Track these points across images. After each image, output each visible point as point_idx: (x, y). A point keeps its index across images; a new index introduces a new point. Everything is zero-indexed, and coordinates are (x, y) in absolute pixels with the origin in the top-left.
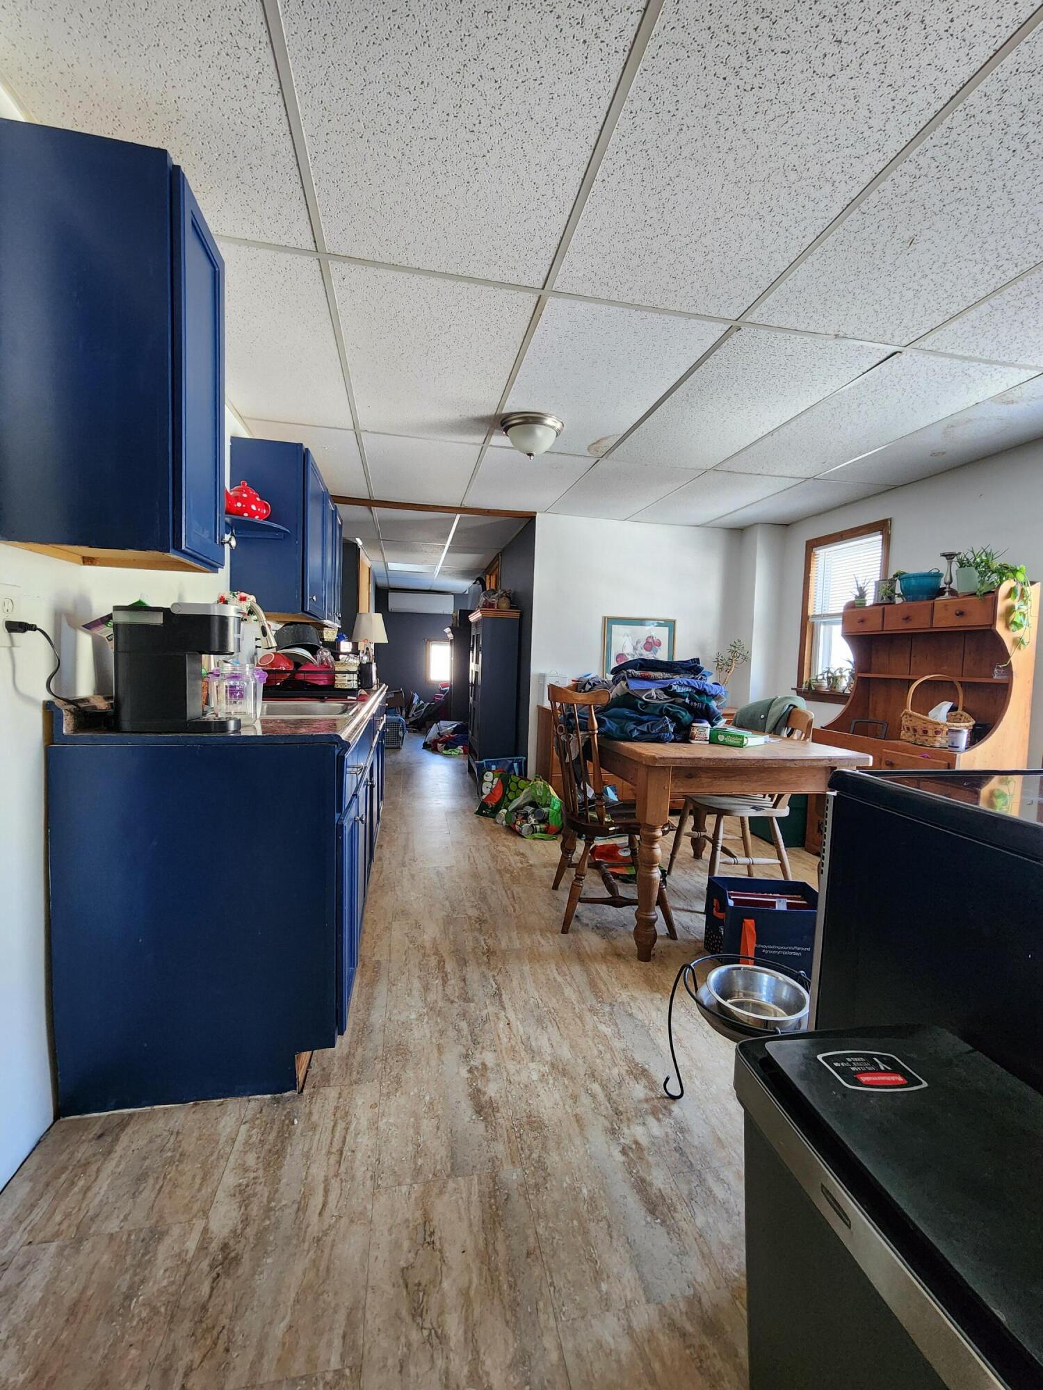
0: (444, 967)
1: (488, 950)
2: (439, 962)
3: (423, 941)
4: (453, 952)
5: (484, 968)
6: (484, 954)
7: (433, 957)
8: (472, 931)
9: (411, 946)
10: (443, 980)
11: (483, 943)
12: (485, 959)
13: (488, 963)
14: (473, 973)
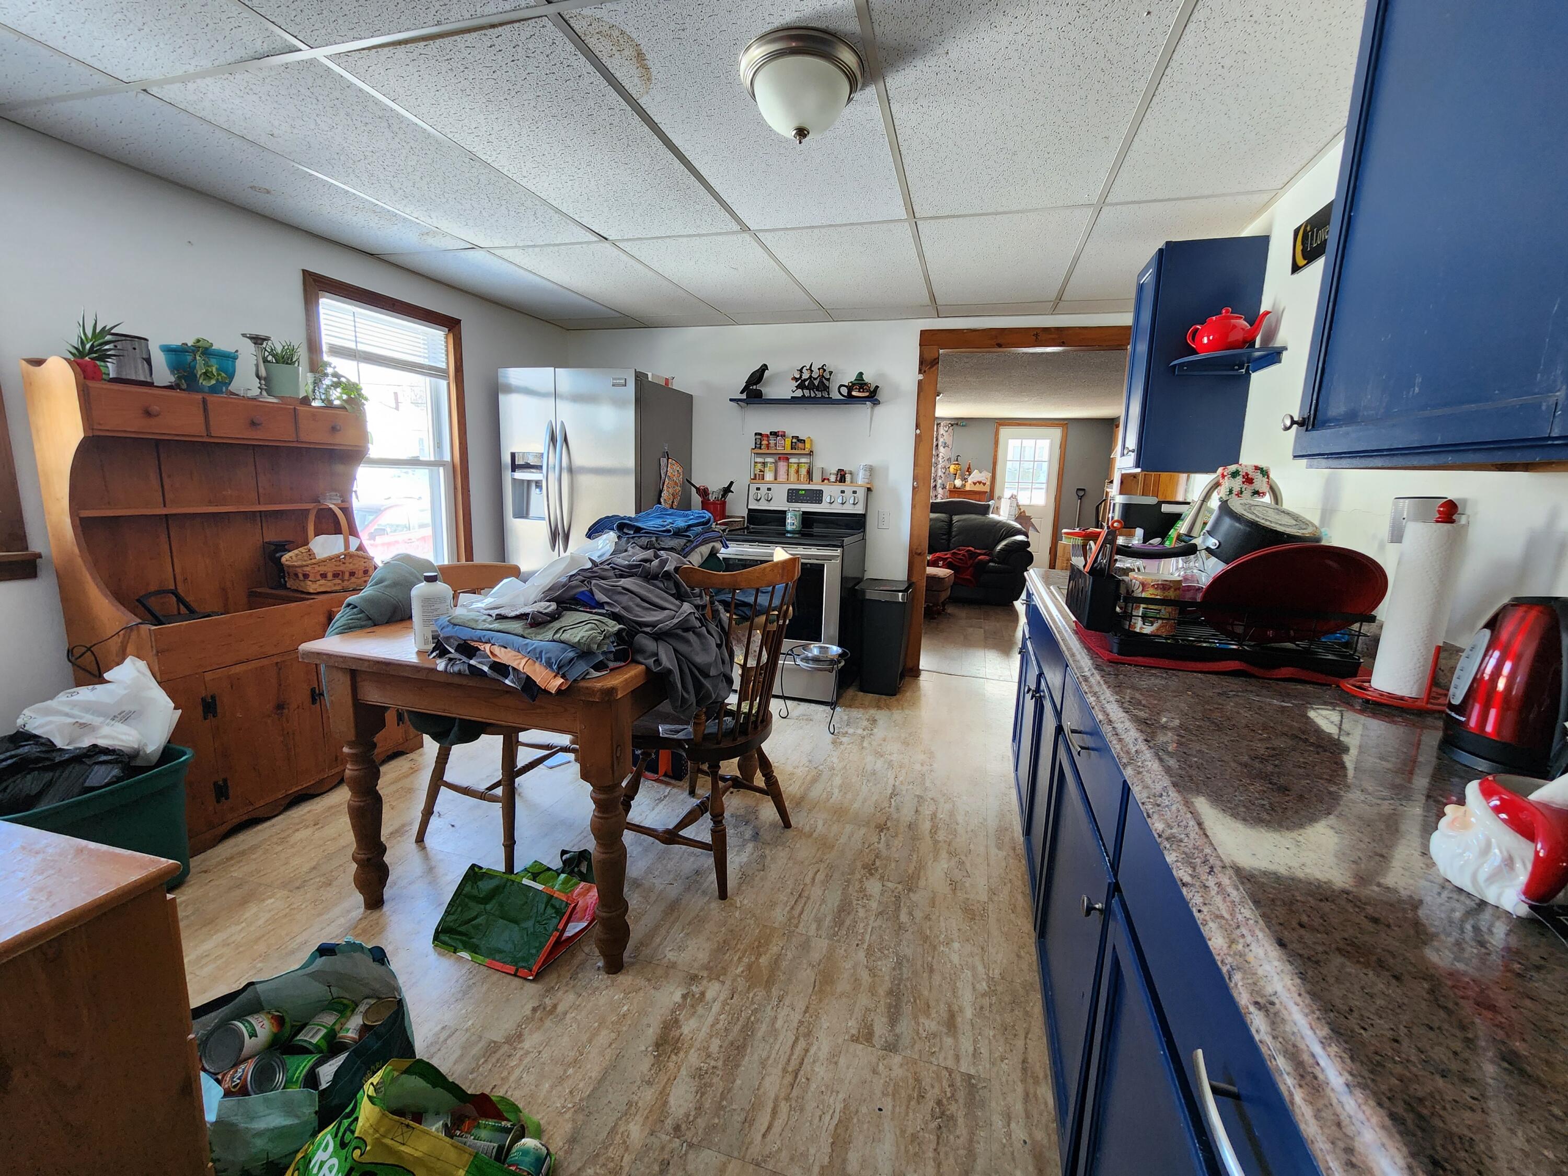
0: (933, 827)
1: (882, 831)
2: (935, 833)
3: (949, 860)
4: (918, 839)
5: (895, 816)
6: (888, 829)
7: (940, 839)
8: (888, 859)
9: (963, 858)
10: (936, 816)
11: (883, 839)
12: (889, 824)
13: (888, 819)
14: (907, 814)
